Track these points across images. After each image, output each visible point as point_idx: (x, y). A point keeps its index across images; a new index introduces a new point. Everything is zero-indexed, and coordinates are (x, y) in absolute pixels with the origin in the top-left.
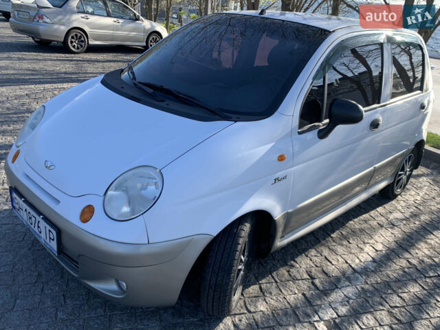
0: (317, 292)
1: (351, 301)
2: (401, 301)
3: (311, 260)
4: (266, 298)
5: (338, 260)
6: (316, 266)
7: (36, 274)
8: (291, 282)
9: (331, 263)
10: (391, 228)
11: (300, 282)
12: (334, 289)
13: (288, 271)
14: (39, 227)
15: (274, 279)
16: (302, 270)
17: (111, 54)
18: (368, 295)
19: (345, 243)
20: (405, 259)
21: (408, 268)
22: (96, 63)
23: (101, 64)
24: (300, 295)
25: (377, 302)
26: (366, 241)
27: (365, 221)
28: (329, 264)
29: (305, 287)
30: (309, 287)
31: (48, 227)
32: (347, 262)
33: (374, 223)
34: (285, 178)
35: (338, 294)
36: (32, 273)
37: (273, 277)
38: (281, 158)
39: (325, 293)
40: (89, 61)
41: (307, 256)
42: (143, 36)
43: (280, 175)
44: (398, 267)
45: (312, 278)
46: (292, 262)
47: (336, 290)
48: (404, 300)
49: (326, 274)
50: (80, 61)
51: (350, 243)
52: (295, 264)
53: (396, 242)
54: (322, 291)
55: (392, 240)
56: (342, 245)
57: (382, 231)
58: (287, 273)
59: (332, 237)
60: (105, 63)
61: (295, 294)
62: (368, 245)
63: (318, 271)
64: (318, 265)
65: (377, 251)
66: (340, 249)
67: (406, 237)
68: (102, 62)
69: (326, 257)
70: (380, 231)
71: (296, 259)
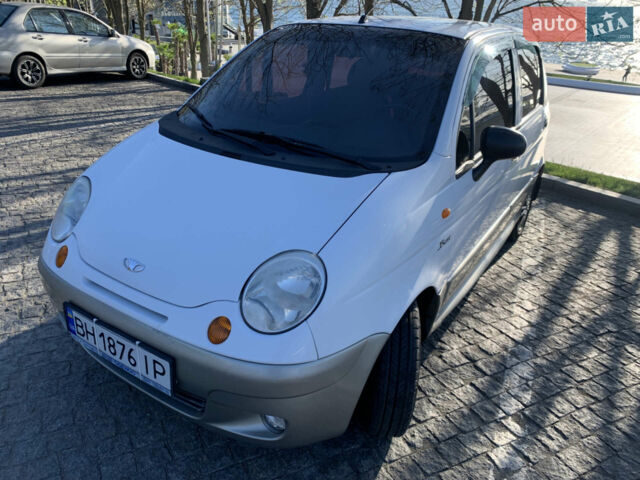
0: (486, 378)
1: (530, 383)
2: (585, 373)
3: (460, 336)
4: (431, 399)
5: (491, 332)
6: (470, 344)
7: (111, 421)
8: (450, 371)
9: (484, 336)
10: (530, 278)
11: (461, 368)
12: (504, 371)
13: (441, 357)
14: (130, 357)
15: (430, 372)
16: (455, 352)
17: (81, 86)
18: (546, 371)
19: (488, 307)
20: (563, 316)
21: (573, 327)
22: (65, 100)
23: (73, 101)
24: (468, 386)
25: (559, 378)
26: (511, 301)
27: (498, 276)
28: (483, 338)
29: (470, 374)
30: (474, 374)
31: (152, 357)
32: (502, 332)
33: (508, 276)
34: (448, 239)
35: (512, 377)
36: (106, 421)
37: (426, 368)
38: (445, 214)
39: (497, 379)
40: (53, 98)
41: (453, 332)
42: (122, 58)
43: (444, 236)
44: (561, 329)
45: (472, 361)
46: (439, 344)
47: (506, 372)
48: (588, 370)
49: (486, 353)
50: (41, 98)
51: (493, 306)
52: (443, 345)
53: (543, 296)
54: (491, 376)
55: (537, 295)
56: (486, 310)
57: (521, 285)
58: (440, 361)
59: (469, 302)
60: (78, 100)
61: (462, 386)
62: (514, 305)
63: (475, 350)
64: (472, 342)
65: (528, 311)
66: (485, 316)
67: (551, 288)
68: (74, 97)
69: (475, 330)
70: (519, 284)
71: (442, 339)
